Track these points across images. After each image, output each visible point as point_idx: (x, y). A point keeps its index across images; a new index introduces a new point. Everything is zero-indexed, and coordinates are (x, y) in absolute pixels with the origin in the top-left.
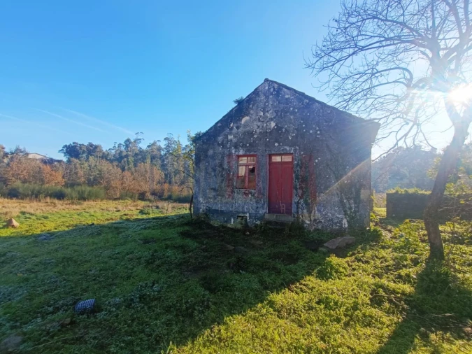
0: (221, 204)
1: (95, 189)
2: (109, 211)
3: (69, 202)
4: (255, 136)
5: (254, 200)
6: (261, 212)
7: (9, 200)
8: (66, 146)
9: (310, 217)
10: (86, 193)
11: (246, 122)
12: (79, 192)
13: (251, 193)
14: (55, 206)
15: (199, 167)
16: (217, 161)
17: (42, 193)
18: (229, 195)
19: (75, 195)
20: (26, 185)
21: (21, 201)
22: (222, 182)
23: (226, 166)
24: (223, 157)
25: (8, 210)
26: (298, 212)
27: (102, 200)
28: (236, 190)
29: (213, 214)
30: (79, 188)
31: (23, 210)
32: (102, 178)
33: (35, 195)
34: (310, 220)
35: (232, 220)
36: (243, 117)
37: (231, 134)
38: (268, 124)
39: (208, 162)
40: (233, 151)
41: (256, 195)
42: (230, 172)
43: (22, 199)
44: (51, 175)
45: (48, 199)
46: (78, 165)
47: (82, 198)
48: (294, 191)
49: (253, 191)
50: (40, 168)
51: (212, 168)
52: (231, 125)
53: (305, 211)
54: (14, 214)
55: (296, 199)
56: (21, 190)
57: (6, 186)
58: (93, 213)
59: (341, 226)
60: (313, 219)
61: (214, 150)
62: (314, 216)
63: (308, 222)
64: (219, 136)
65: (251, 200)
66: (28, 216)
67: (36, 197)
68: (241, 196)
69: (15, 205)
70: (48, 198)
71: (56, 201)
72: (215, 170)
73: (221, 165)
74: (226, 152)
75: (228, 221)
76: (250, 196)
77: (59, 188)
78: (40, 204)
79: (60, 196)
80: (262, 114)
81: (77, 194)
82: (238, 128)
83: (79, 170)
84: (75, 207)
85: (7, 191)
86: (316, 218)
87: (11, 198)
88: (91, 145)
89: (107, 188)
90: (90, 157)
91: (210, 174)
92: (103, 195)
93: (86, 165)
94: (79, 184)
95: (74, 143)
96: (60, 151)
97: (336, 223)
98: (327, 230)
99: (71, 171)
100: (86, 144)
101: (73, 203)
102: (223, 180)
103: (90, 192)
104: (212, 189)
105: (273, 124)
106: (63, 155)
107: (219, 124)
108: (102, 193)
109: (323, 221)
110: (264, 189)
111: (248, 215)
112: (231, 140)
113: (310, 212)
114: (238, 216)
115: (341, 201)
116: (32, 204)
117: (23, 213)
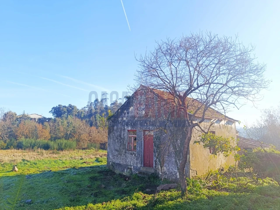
0: (120, 159)
1: (70, 141)
2: (75, 159)
3: (51, 152)
4: (136, 119)
5: (135, 158)
6: (139, 165)
7: (17, 150)
8: (54, 108)
9: (162, 170)
10: (63, 145)
11: (132, 110)
12: (59, 144)
13: (134, 153)
14: (42, 154)
15: (110, 136)
16: (119, 133)
17: (36, 145)
18: (124, 154)
19: (56, 146)
20: (28, 139)
21: (24, 151)
22: (121, 146)
23: (122, 137)
24: (121, 131)
25: (15, 158)
26: (156, 167)
27: (74, 150)
28: (127, 152)
29: (116, 166)
30: (58, 141)
31: (24, 158)
32: (75, 132)
33: (32, 147)
34: (162, 173)
35: (125, 170)
36: (130, 107)
37: (125, 116)
38: (142, 112)
39: (114, 133)
40: (126, 128)
41: (136, 155)
42: (124, 140)
43: (25, 149)
44: (42, 132)
45: (39, 150)
46: (60, 123)
47: (61, 149)
48: (154, 154)
49: (135, 152)
50: (36, 127)
51: (116, 137)
52: (125, 111)
53: (159, 166)
54: (19, 161)
55: (155, 159)
56: (24, 143)
57: (16, 141)
58: (64, 161)
59: (176, 177)
60: (163, 171)
61: (117, 126)
62: (164, 170)
63: (161, 174)
64: (119, 118)
65: (134, 158)
66: (26, 162)
67: (33, 148)
68: (129, 155)
69: (20, 154)
70: (39, 148)
71: (44, 151)
72: (117, 139)
73: (120, 136)
74: (123, 128)
75: (123, 171)
76: (134, 155)
77: (46, 141)
78: (34, 153)
79: (46, 147)
80: (139, 106)
81: (57, 145)
82: (128, 113)
83: (61, 127)
84: (55, 155)
85: (16, 144)
86: (165, 171)
87: (18, 149)
88: (70, 106)
89: (78, 141)
90: (69, 116)
91: (115, 141)
92: (75, 146)
93: (65, 122)
94: (59, 138)
95: (59, 105)
96: (50, 112)
97: (174, 175)
98: (169, 179)
99: (55, 127)
100: (67, 105)
101: (53, 153)
102: (121, 145)
103: (66, 144)
104: (116, 150)
105: (144, 112)
106: (52, 114)
107: (120, 111)
108: (74, 144)
109: (168, 173)
110: (140, 152)
111: (132, 167)
112: (125, 121)
113: (161, 167)
114: (128, 168)
115: (176, 161)
116: (29, 153)
117: (24, 160)
